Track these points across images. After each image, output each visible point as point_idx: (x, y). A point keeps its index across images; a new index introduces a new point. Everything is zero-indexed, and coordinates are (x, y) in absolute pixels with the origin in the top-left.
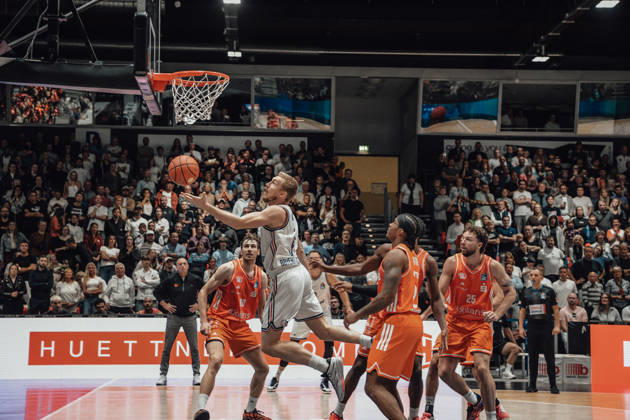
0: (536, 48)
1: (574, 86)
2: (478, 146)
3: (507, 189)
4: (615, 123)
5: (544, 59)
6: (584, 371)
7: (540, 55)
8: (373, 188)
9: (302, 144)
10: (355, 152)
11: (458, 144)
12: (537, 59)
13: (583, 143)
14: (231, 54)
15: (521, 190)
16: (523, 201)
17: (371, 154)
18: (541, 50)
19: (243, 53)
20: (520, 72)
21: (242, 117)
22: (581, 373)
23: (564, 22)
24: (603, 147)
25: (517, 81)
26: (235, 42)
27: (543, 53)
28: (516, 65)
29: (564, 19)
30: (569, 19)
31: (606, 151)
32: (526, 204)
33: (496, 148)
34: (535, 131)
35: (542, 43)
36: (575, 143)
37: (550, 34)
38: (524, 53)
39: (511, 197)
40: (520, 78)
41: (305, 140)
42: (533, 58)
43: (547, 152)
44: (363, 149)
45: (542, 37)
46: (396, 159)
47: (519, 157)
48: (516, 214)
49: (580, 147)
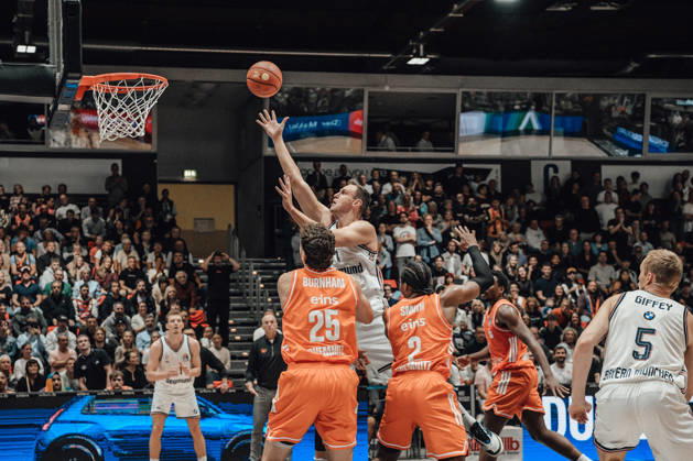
0: (412, 47)
1: (455, 95)
2: (343, 169)
3: (385, 223)
4: (502, 141)
5: (422, 61)
6: (514, 445)
7: (417, 55)
8: (195, 224)
9: (114, 167)
10: (180, 178)
11: (317, 167)
12: (414, 61)
13: (465, 166)
14: (21, 49)
15: (402, 224)
16: (406, 238)
17: (199, 181)
18: (418, 50)
19: (37, 46)
20: (390, 76)
21: (31, 133)
22: (512, 448)
23: (451, 15)
24: (489, 171)
25: (387, 89)
26: (27, 33)
27: (422, 53)
28: (385, 68)
29: (450, 12)
30: (458, 12)
31: (492, 176)
32: (410, 242)
33: (362, 173)
34: (407, 151)
35: (421, 41)
36: (454, 165)
37: (432, 30)
38: (395, 53)
39: (390, 233)
40: (392, 85)
41: (119, 162)
42: (410, 59)
43: (424, 176)
44: (190, 174)
45: (422, 34)
46: (232, 187)
47: (392, 184)
48: (398, 256)
49: (460, 170)
